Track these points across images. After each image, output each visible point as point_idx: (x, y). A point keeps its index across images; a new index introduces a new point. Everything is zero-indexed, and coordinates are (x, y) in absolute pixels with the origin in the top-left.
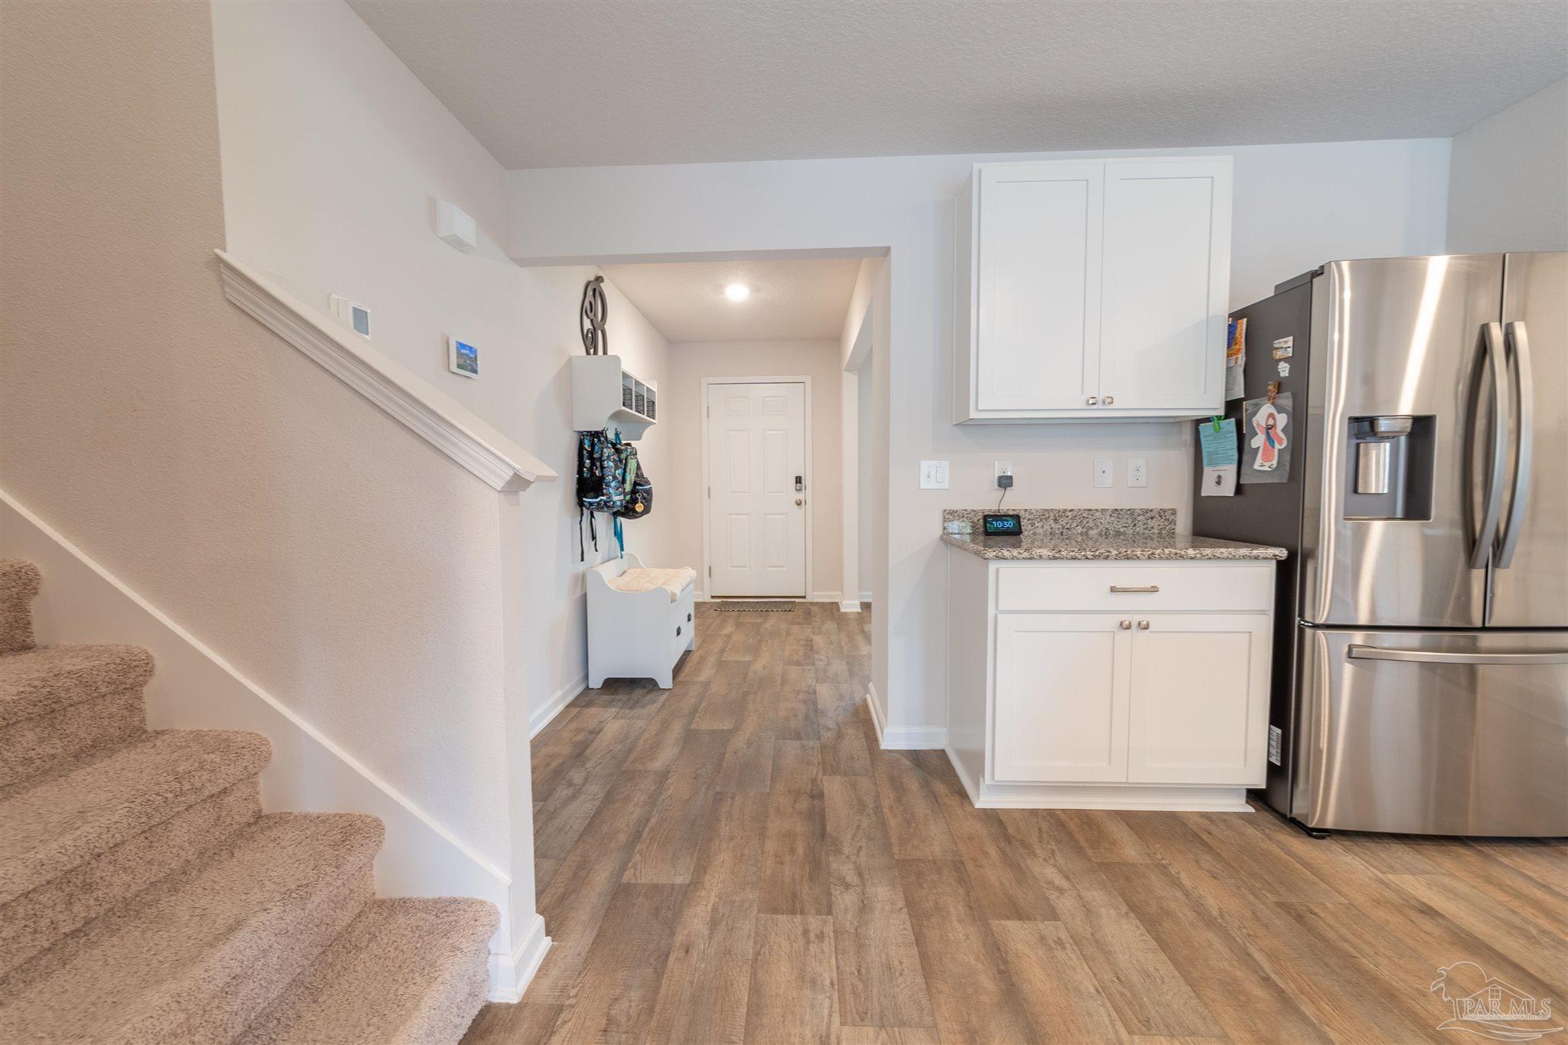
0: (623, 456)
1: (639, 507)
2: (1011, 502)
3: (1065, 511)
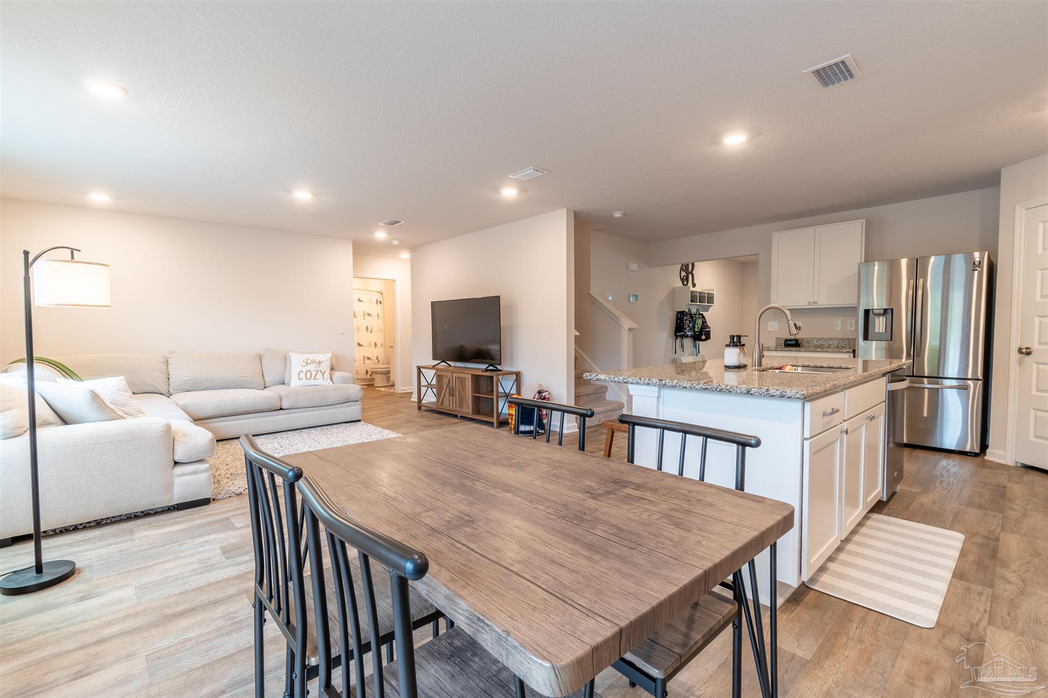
0: (694, 319)
1: (703, 337)
2: (801, 336)
3: (821, 339)
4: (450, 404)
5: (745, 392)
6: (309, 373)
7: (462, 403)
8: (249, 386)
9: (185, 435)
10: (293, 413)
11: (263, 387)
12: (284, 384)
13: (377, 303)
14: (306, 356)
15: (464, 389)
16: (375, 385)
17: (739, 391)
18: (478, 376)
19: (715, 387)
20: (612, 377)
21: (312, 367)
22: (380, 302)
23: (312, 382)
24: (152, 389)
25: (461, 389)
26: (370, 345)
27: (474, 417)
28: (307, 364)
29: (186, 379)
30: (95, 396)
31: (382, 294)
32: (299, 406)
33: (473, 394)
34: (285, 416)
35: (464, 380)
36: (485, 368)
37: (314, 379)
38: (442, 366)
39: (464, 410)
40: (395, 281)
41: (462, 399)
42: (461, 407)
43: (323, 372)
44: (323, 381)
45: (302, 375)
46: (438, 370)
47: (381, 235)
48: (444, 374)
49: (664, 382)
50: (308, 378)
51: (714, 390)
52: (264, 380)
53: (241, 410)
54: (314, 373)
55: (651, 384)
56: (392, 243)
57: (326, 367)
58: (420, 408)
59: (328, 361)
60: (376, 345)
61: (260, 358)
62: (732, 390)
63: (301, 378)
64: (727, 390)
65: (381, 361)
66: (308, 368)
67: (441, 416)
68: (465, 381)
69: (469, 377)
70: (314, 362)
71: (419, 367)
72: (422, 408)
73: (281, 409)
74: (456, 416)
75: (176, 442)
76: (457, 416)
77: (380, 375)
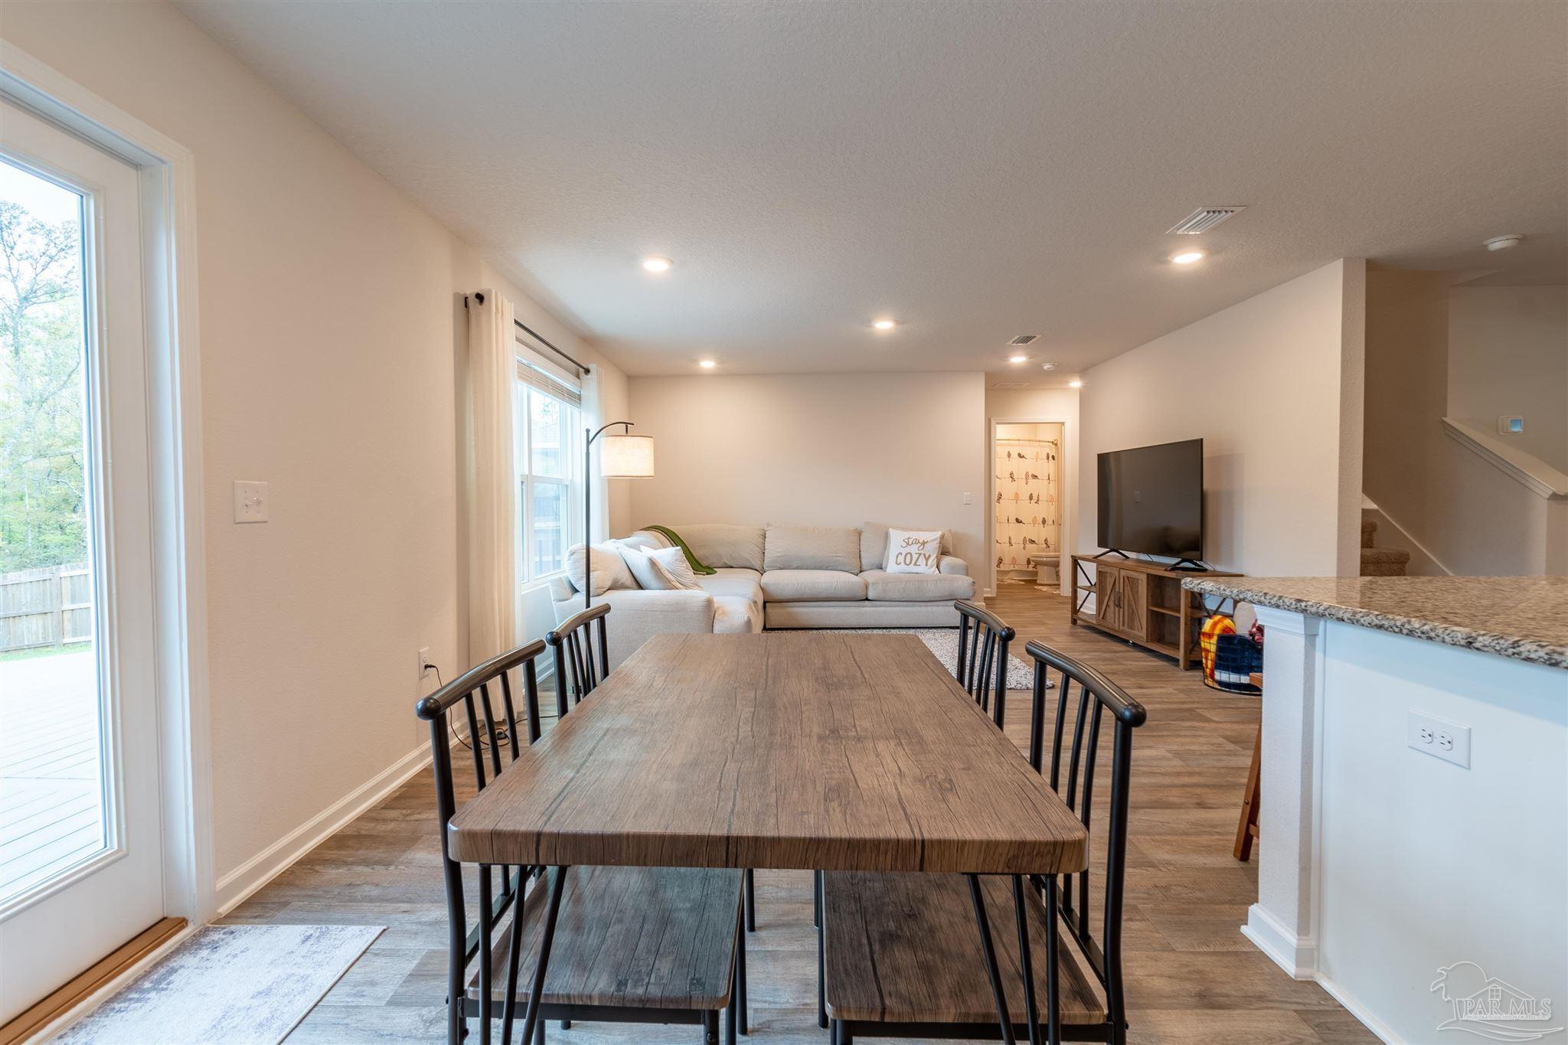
4: (1115, 621)
5: (1463, 642)
6: (909, 556)
7: (1133, 621)
8: (843, 569)
9: (724, 613)
10: (881, 606)
11: (857, 571)
12: (882, 568)
13: (1048, 458)
14: (906, 534)
15: (1136, 597)
16: (1038, 582)
17: (1447, 639)
18: (1161, 578)
19: (1399, 624)
20: (1222, 589)
21: (914, 549)
22: (1053, 458)
23: (912, 568)
24: (748, 565)
25: (1131, 597)
26: (1034, 521)
27: (1150, 646)
28: (908, 544)
29: (779, 555)
30: (653, 564)
31: (1056, 445)
32: (888, 598)
33: (1150, 608)
34: (871, 609)
35: (1136, 582)
36: (1174, 563)
37: (915, 564)
38: (1113, 556)
39: (1136, 632)
40: (1063, 424)
41: (1132, 614)
42: (1131, 627)
43: (927, 556)
44: (926, 569)
45: (901, 559)
46: (1100, 563)
47: (1018, 360)
48: (1108, 570)
49: (1303, 604)
50: (908, 563)
51: (1397, 630)
52: (860, 562)
53: (820, 596)
54: (915, 557)
55: (1282, 607)
56: (1042, 367)
57: (932, 549)
58: (1074, 622)
59: (936, 542)
60: (1044, 521)
61: (860, 534)
62: (1433, 634)
63: (898, 562)
64: (1423, 633)
65: (1052, 547)
66: (908, 549)
67: (1101, 638)
68: (1138, 582)
69: (1144, 577)
70: (917, 542)
71: (1075, 557)
72: (1079, 622)
73: (867, 599)
74: (1125, 642)
75: (715, 619)
76: (1128, 642)
77: (1046, 567)
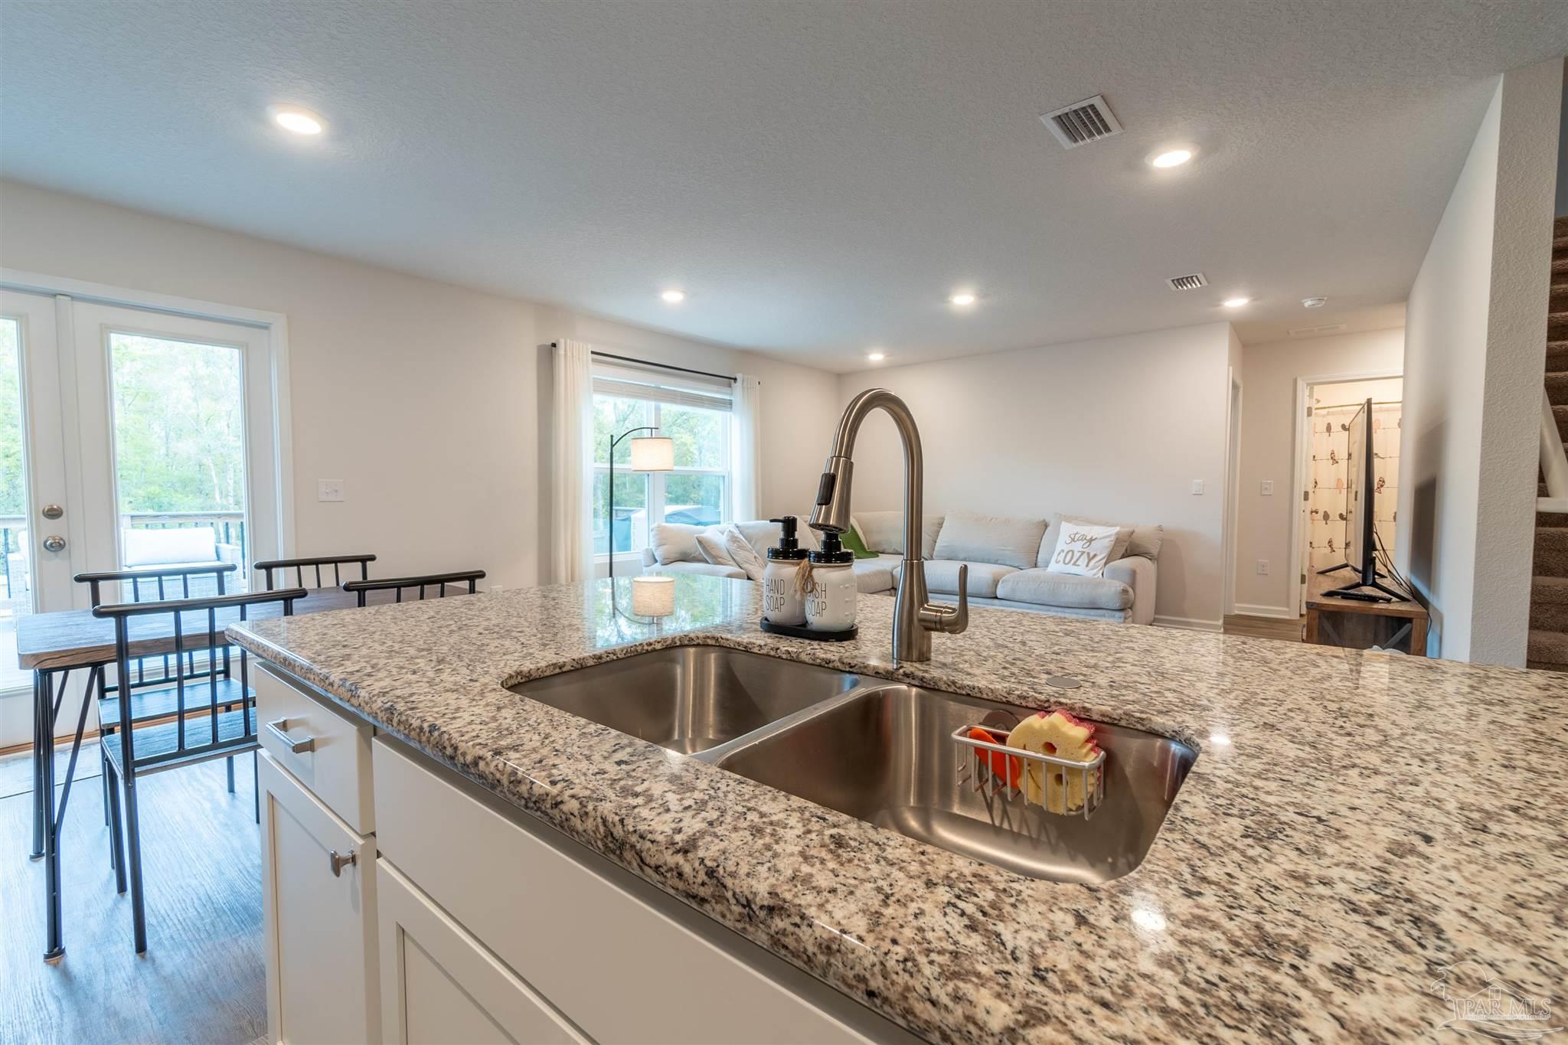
6: (1070, 554)
14: (1077, 528)
21: (1078, 546)
23: (1070, 568)
28: (1073, 540)
29: (945, 545)
37: (1074, 564)
43: (1092, 556)
44: (1087, 571)
45: (1061, 556)
50: (1068, 562)
52: (1036, 557)
57: (1101, 548)
59: (1108, 540)
61: (1046, 526)
63: (1058, 560)
66: (1072, 546)
70: (1083, 538)
